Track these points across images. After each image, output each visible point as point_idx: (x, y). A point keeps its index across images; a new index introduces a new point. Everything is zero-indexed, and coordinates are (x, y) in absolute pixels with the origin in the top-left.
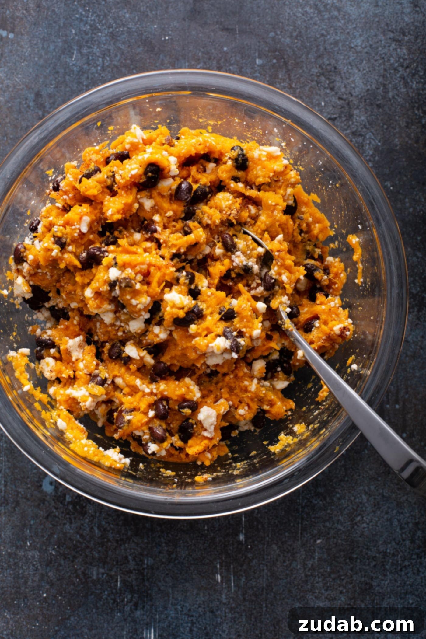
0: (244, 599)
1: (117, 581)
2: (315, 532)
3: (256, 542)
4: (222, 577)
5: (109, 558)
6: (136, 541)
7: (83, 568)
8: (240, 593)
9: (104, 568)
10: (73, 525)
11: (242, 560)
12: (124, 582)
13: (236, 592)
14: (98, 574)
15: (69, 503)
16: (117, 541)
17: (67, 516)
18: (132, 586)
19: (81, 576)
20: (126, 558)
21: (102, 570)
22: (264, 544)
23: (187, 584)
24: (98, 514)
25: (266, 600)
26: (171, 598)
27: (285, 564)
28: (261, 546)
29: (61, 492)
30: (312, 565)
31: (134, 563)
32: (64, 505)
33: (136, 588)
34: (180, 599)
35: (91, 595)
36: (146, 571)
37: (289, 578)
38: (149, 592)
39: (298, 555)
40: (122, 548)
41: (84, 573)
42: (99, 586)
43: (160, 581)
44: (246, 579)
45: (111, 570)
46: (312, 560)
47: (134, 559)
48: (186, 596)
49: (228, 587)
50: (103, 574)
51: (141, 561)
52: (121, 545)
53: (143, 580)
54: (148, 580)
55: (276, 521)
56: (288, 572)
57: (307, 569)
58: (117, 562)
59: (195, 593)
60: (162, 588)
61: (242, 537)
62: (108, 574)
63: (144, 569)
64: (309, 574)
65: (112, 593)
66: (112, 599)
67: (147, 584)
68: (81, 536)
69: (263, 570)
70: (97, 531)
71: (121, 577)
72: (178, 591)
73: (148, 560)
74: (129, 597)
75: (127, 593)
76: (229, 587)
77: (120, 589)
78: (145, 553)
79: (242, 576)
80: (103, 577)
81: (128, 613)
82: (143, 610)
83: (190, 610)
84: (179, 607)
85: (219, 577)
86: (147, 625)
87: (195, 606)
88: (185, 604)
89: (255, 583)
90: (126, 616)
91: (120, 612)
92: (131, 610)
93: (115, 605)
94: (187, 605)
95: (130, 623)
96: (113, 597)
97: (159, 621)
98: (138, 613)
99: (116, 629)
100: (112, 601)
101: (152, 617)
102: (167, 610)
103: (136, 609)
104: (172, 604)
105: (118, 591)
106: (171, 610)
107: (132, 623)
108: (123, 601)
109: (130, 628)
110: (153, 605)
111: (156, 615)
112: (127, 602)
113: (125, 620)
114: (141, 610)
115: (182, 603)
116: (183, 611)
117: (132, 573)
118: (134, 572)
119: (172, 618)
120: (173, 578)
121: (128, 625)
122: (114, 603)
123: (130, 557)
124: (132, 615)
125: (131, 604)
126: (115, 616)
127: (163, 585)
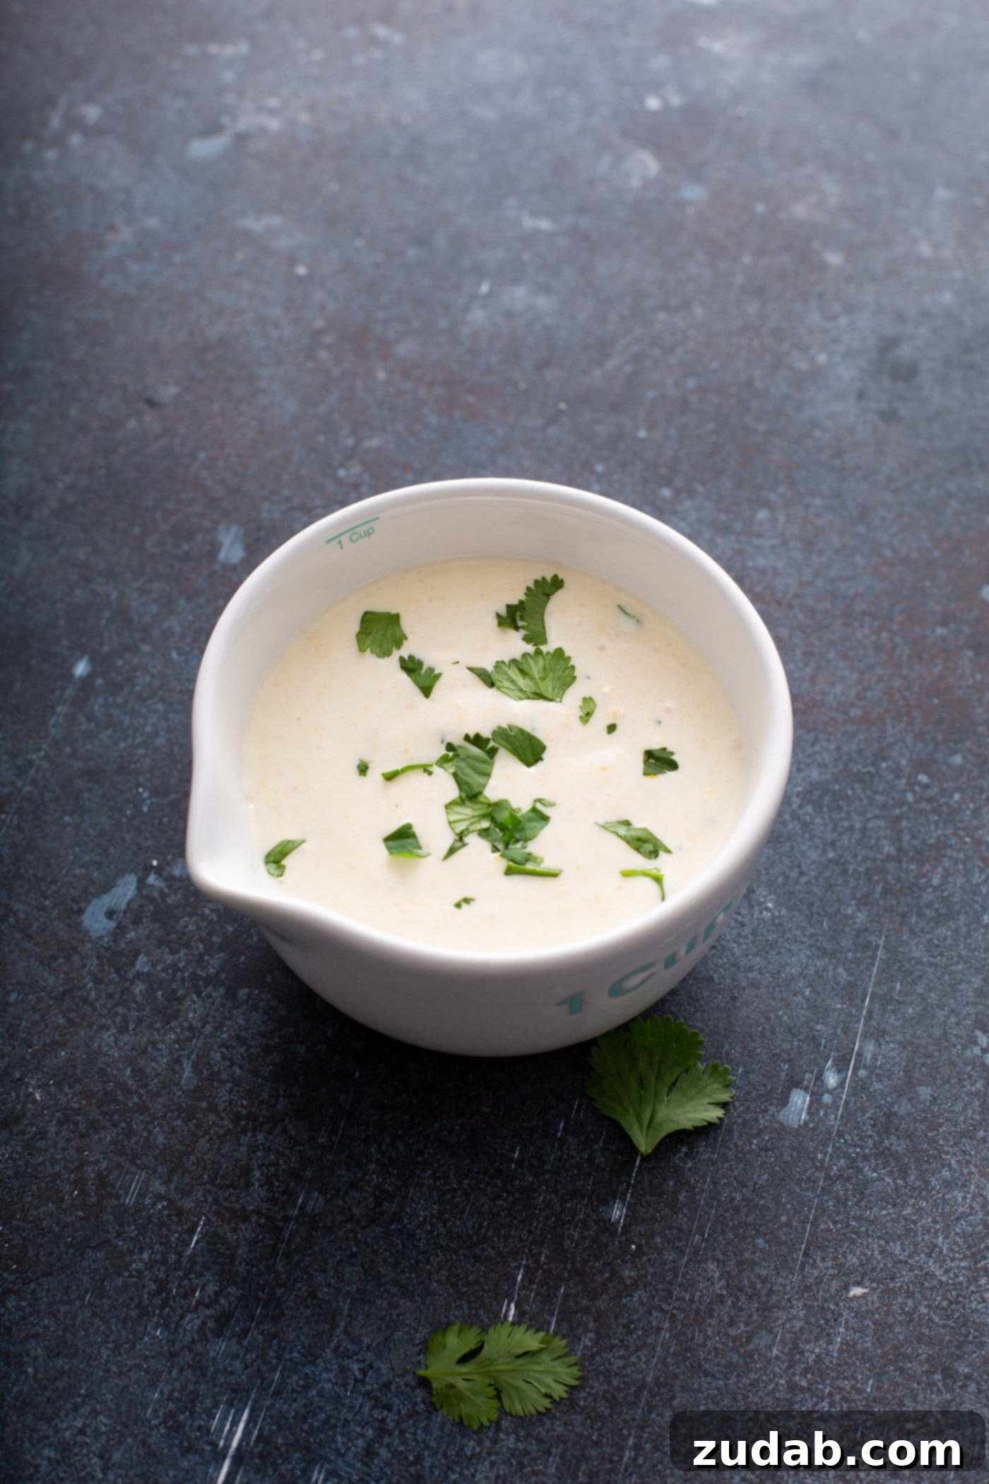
1: (192, 1232)
2: (853, 1260)
3: (658, 1240)
4: (520, 1314)
5: (192, 1158)
6: (293, 1133)
7: (104, 1164)
9: (168, 1182)
10: (125, 1038)
11: (599, 1279)
12: (211, 1238)
14: (142, 1194)
15: (138, 975)
16: (236, 1118)
17: (120, 1010)
18: (232, 1258)
19: (91, 1186)
20: (247, 1171)
21: (158, 1186)
22: (682, 1253)
23: (404, 1304)
24: (209, 1028)
26: (338, 1331)
27: (733, 1332)
28: (669, 1256)
29: (131, 942)
30: (819, 1359)
31: (263, 1193)
32: (124, 978)
33: (242, 1269)
34: (366, 1340)
35: (96, 1248)
36: (291, 1225)
37: (733, 1379)
38: (279, 1292)
39: (783, 1316)
40: (245, 1139)
41: (101, 1179)
42: (131, 1230)
43: (324, 1271)
44: (596, 1342)
45: (185, 1193)
46: (822, 1342)
47: (268, 1183)
48: (386, 1339)
50: (159, 1197)
51: (284, 1192)
52: (244, 1132)
53: (274, 1250)
54: (288, 1255)
55: (738, 1196)
56: (735, 1358)
57: (799, 1368)
58: (215, 1176)
60: (323, 1293)
61: (617, 1212)
62: (171, 1202)
63: (286, 1219)
64: (804, 1383)
65: (164, 1262)
66: (155, 1280)
67: (280, 1266)
68: (139, 1073)
69: (659, 1329)
70: (187, 1073)
71: (208, 1222)
72: (368, 1316)
73: (306, 1200)
74: (212, 1288)
75: (208, 1275)
77: (193, 1255)
78: (309, 1174)
79: (587, 1330)
80: (154, 1205)
81: (188, 1338)
82: (239, 1343)
83: (387, 1386)
84: (355, 1367)
85: (512, 1312)
86: (235, 1391)
87: (409, 1378)
88: (377, 1364)
89: (620, 1363)
90: (178, 1345)
91: (166, 1326)
92: (201, 1331)
93: (158, 1301)
94: (384, 1367)
95: (182, 1370)
96: (162, 1275)
97: (277, 1393)
98: (220, 1346)
99: (134, 1375)
100: (153, 1287)
101: (259, 1370)
102: (314, 1364)
103: (219, 1334)
104: (335, 1351)
105: (184, 1260)
106: (327, 1370)
107: (188, 1373)
108: (187, 1295)
109: (177, 1385)
110: (275, 1336)
111: (274, 1369)
112: (198, 1303)
113: (172, 1355)
114: (234, 1341)
115: (370, 1356)
116: (363, 1382)
117: (246, 1219)
118: (254, 1218)
119: (321, 1394)
120: (365, 1271)
121: (174, 1374)
122: (158, 1292)
123: (257, 1174)
124: (199, 1347)
125: (208, 1312)
126: (144, 1333)
127: (329, 1285)
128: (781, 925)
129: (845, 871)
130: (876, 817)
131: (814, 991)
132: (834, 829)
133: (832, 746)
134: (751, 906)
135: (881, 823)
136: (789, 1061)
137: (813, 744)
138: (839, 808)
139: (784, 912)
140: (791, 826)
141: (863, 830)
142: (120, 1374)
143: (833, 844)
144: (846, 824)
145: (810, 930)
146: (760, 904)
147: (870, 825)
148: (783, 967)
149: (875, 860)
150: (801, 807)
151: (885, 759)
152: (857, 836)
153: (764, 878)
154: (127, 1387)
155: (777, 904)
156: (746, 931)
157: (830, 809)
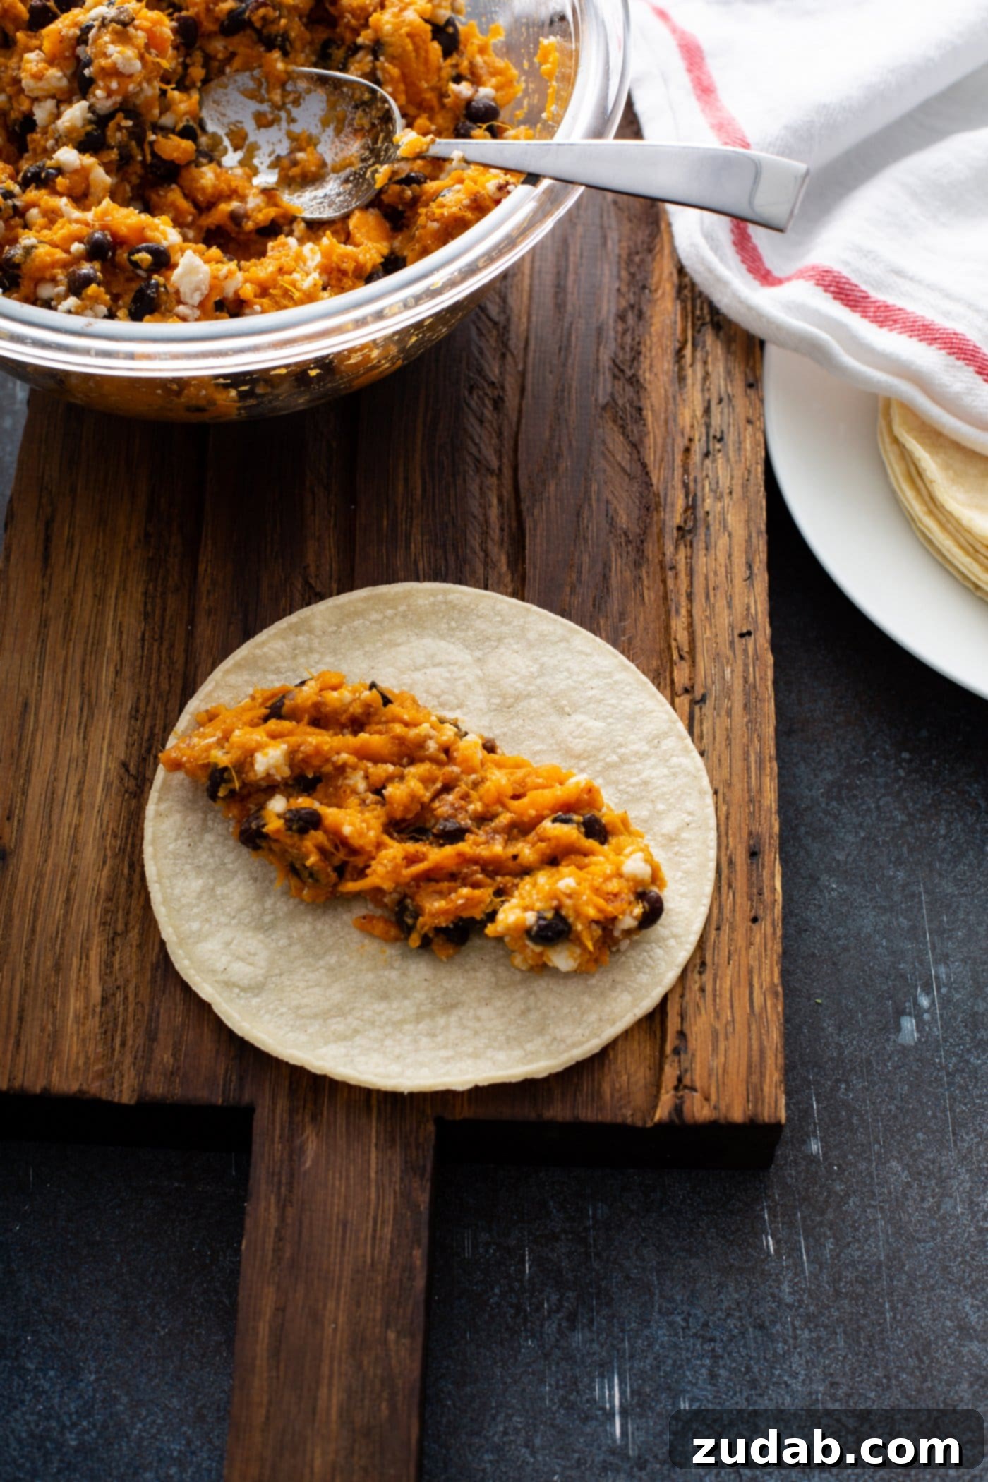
0: (837, 1293)
1: (522, 1262)
3: (850, 1157)
4: (777, 1242)
5: (500, 1208)
7: (438, 1234)
8: (825, 1277)
9: (490, 1231)
11: (821, 1198)
12: (538, 1262)
13: (815, 1276)
14: (475, 1247)
18: (560, 1271)
20: (543, 1204)
21: (484, 1237)
22: (870, 1161)
23: (694, 1262)
25: (891, 1294)
26: (656, 1298)
27: (926, 1205)
28: (862, 1166)
31: (562, 1216)
33: (570, 1276)
34: (678, 1298)
35: (459, 1297)
36: (592, 1233)
37: (939, 1238)
38: (603, 1284)
39: (955, 1183)
40: (532, 1181)
41: (441, 1245)
42: (479, 1276)
43: (629, 1258)
44: (836, 1244)
45: (506, 1235)
47: (562, 1208)
48: (692, 1291)
49: (796, 1265)
50: (488, 1245)
51: (577, 1210)
52: (529, 1176)
53: (587, 1255)
54: (598, 1255)
55: (893, 1107)
56: (934, 1223)
58: (522, 1215)
59: (714, 1282)
60: (634, 1273)
61: (815, 1147)
62: (499, 1245)
63: (586, 1229)
65: (512, 1290)
66: (511, 1306)
67: (596, 1265)
69: (875, 1221)
71: (531, 1250)
72: (672, 1280)
73: (595, 1210)
74: (554, 1298)
75: (548, 1289)
76: (798, 1264)
77: (531, 1278)
78: (589, 1191)
79: (827, 1238)
80: (487, 1251)
81: (553, 1339)
82: (591, 1331)
83: (706, 1325)
84: (679, 1319)
85: (771, 1242)
86: (601, 1366)
87: (719, 1314)
88: (693, 1311)
89: (858, 1253)
90: (547, 1347)
91: (533, 1336)
92: (560, 1331)
93: (519, 1320)
94: (699, 1312)
95: (558, 1364)
96: (515, 1301)
97: (632, 1357)
98: (578, 1337)
99: (525, 1380)
100: (512, 1311)
101: (613, 1346)
102: (648, 1327)
103: (573, 1329)
104: (660, 1312)
105: (526, 1284)
106: (660, 1328)
107: (563, 1364)
108: (539, 1308)
109: (559, 1376)
110: (613, 1316)
111: (623, 1340)
112: (550, 1311)
113: (546, 1356)
114: (586, 1330)
115: (685, 1308)
116: (688, 1327)
117: (558, 1239)
118: (563, 1236)
119: (662, 1346)
120: (658, 1248)
121: (554, 1368)
122: (517, 1314)
123: (551, 1203)
124: (563, 1343)
125: (559, 1316)
126: (520, 1347)
127: (636, 1267)
128: (847, 899)
129: (877, 844)
130: (884, 795)
131: (889, 941)
132: (858, 814)
133: (833, 750)
134: (821, 891)
135: (889, 799)
136: (890, 998)
137: (818, 753)
138: (855, 796)
139: (845, 888)
140: (826, 821)
141: (878, 808)
142: (515, 1382)
143: (861, 825)
144: (864, 807)
145: (869, 896)
146: (827, 887)
147: (881, 803)
148: (860, 929)
149: (894, 829)
150: (827, 804)
151: (874, 749)
152: (875, 814)
153: (822, 866)
154: (524, 1390)
155: (838, 883)
156: (825, 910)
157: (849, 799)
